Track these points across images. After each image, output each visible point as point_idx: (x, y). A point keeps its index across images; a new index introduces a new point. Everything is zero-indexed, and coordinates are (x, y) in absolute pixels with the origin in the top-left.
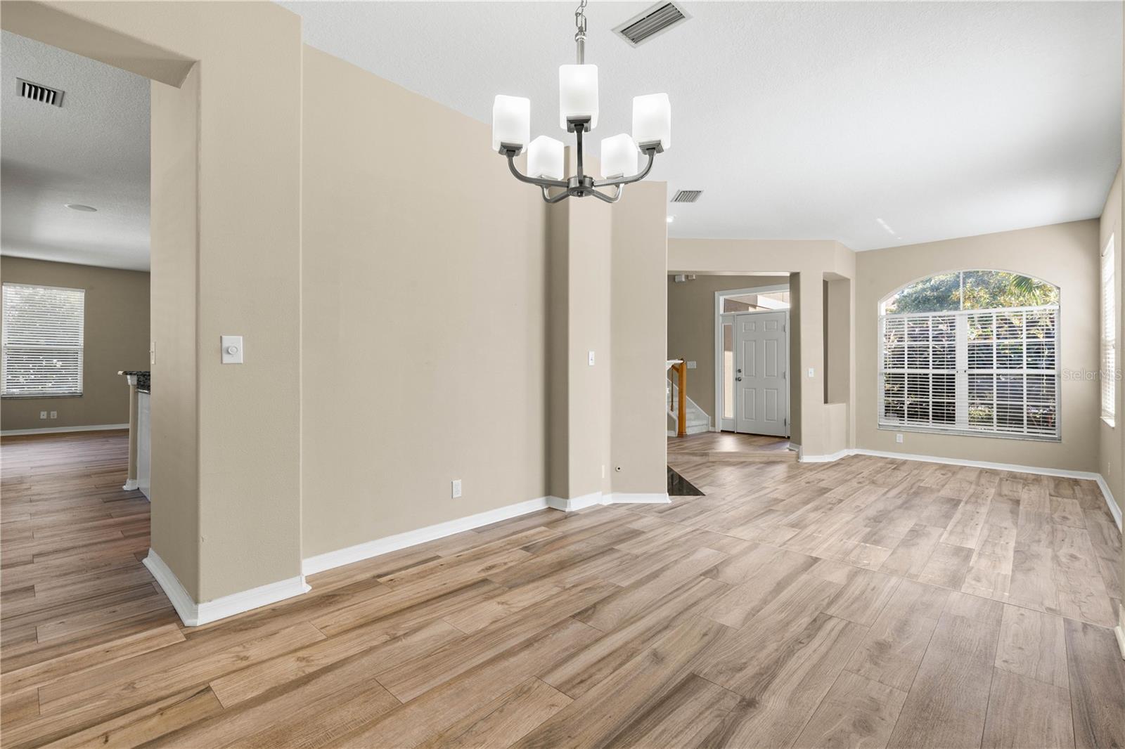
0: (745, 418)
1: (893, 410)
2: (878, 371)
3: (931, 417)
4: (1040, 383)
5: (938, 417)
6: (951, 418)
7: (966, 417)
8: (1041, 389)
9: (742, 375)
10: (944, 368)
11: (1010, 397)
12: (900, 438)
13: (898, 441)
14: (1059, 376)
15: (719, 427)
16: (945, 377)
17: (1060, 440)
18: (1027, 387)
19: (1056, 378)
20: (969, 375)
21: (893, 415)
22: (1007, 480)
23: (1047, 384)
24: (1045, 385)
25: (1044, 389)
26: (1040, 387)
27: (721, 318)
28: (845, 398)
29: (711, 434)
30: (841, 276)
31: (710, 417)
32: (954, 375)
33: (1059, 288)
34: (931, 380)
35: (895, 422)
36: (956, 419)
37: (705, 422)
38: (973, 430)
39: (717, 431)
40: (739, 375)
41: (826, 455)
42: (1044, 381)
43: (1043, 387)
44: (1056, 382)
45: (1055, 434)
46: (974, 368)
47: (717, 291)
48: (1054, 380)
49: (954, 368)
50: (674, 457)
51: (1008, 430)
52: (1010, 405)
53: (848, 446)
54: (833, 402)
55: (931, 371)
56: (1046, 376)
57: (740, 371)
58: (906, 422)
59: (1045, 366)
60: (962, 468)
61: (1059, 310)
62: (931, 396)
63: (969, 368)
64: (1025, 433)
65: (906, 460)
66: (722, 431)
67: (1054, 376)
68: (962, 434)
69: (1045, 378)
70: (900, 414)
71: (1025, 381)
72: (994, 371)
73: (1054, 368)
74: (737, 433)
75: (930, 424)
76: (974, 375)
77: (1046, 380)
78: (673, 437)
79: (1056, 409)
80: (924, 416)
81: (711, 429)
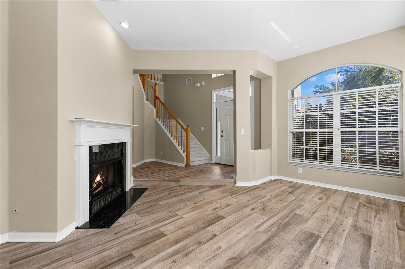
0: (225, 157)
1: (297, 154)
2: (289, 131)
3: (318, 158)
4: (388, 137)
5: (323, 158)
6: (330, 159)
7: (339, 158)
8: (389, 141)
9: (224, 134)
10: (326, 128)
11: (368, 146)
12: (300, 170)
13: (299, 172)
14: (402, 132)
15: (214, 161)
16: (327, 133)
17: (403, 176)
18: (379, 139)
19: (399, 133)
20: (341, 132)
21: (297, 156)
22: (364, 206)
23: (393, 137)
24: (391, 138)
25: (391, 141)
26: (388, 140)
27: (214, 104)
28: (269, 146)
29: (210, 165)
30: (266, 75)
31: (210, 156)
32: (332, 132)
33: (401, 72)
34: (318, 135)
35: (298, 160)
36: (333, 159)
37: (207, 158)
38: (344, 167)
39: (213, 163)
40: (222, 134)
41: (252, 181)
42: (391, 136)
43: (390, 140)
44: (399, 136)
45: (398, 172)
46: (344, 127)
47: (212, 90)
48: (398, 134)
49: (332, 128)
50: (159, 182)
51: (367, 168)
52: (368, 151)
53: (271, 174)
54: (263, 149)
55: (318, 130)
56: (392, 132)
57: (222, 131)
58: (304, 161)
59: (391, 125)
60: (336, 191)
61: (402, 87)
62: (318, 145)
63: (341, 127)
64: (378, 170)
65: (303, 184)
66: (215, 163)
67: (397, 132)
68: (337, 169)
69: (391, 133)
70: (301, 156)
71: (377, 135)
72: (357, 129)
73: (397, 127)
74: (222, 164)
75: (318, 163)
76: (344, 132)
77: (392, 135)
78: (183, 167)
79: (399, 154)
80: (315, 157)
81: (210, 162)
